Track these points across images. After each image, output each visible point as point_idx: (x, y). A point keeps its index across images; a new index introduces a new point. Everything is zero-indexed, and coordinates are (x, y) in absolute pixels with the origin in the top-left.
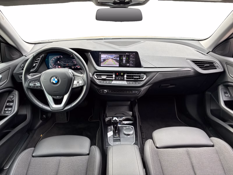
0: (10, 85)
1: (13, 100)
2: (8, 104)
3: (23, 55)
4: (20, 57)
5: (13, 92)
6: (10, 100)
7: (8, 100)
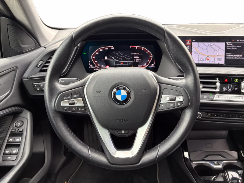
0: (17, 100)
1: (22, 131)
2: (11, 140)
3: (40, 46)
4: (36, 48)
5: (23, 115)
6: (17, 130)
7: (12, 132)
